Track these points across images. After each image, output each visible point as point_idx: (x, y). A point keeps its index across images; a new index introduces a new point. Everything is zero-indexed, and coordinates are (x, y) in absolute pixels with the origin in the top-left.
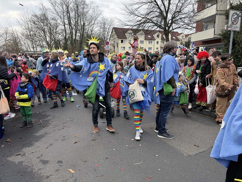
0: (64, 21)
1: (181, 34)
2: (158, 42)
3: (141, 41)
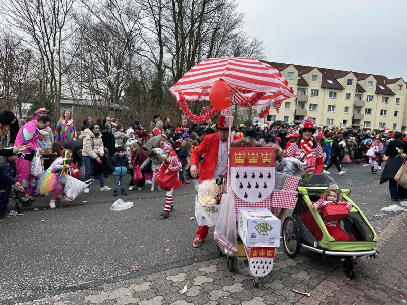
0: (159, 21)
1: (398, 80)
2: (348, 95)
3: (312, 90)
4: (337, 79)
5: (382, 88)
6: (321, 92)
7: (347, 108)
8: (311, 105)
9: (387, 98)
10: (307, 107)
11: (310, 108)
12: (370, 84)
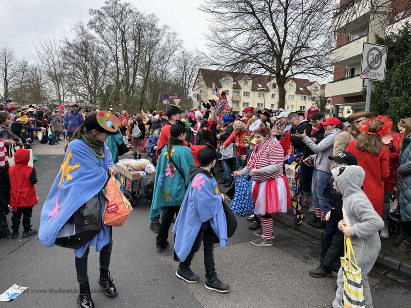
0: (116, 55)
3: (244, 92)
4: (268, 84)
5: (301, 89)
6: (252, 93)
7: (272, 105)
8: (244, 103)
9: (305, 97)
10: (241, 104)
11: (244, 106)
12: (291, 86)
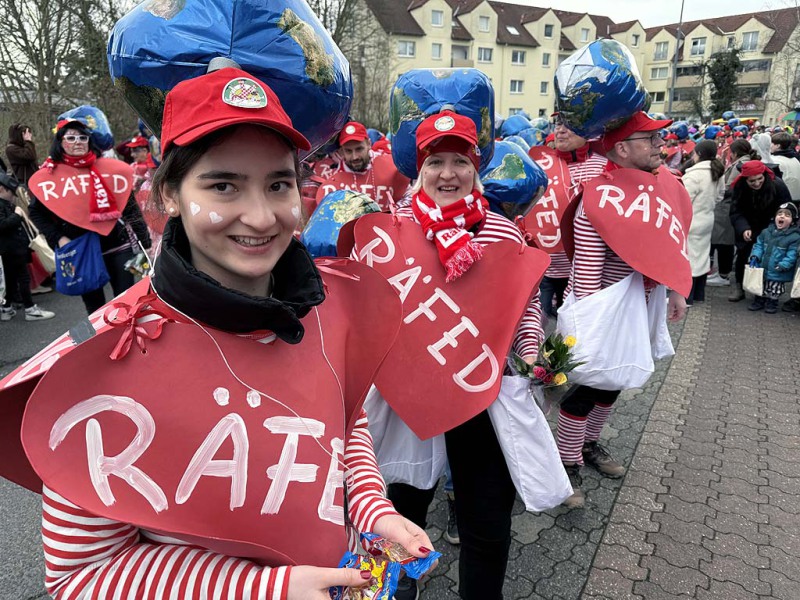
2: (547, 57)
3: (480, 49)
4: (525, 26)
6: (497, 51)
7: (544, 85)
12: (584, 33)
